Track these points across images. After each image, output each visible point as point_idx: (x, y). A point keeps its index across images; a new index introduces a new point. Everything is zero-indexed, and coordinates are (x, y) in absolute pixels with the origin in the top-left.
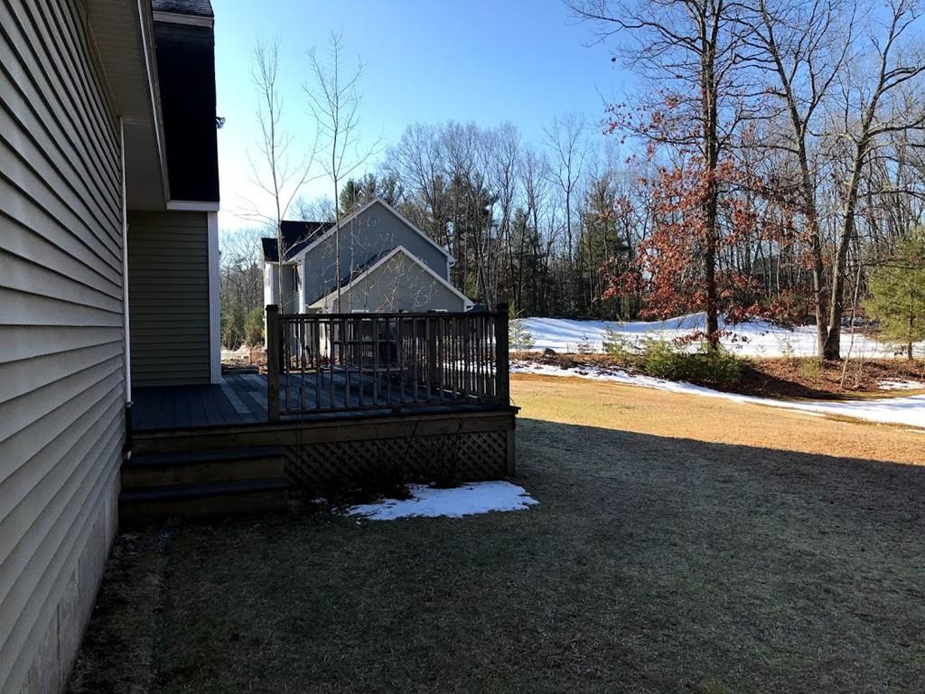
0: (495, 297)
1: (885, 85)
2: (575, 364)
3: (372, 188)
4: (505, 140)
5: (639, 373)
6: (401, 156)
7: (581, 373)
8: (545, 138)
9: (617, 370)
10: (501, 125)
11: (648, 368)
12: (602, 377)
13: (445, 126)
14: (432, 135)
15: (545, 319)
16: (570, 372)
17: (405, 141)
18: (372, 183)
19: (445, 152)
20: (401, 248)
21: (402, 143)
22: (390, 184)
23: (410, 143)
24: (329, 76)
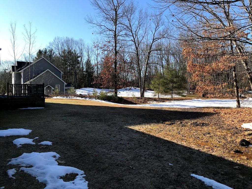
0: (78, 82)
1: (154, 41)
2: (84, 97)
3: (46, 52)
4: (80, 43)
5: (98, 99)
6: (53, 45)
7: (85, 99)
8: (91, 43)
9: (93, 98)
10: (79, 39)
11: (99, 98)
12: (89, 100)
13: (65, 38)
14: (62, 40)
15: (91, 88)
16: (83, 99)
17: (55, 41)
18: (46, 51)
19: (65, 45)
20: (48, 70)
21: (54, 41)
22: (51, 51)
23: (56, 41)
24: (29, 31)
